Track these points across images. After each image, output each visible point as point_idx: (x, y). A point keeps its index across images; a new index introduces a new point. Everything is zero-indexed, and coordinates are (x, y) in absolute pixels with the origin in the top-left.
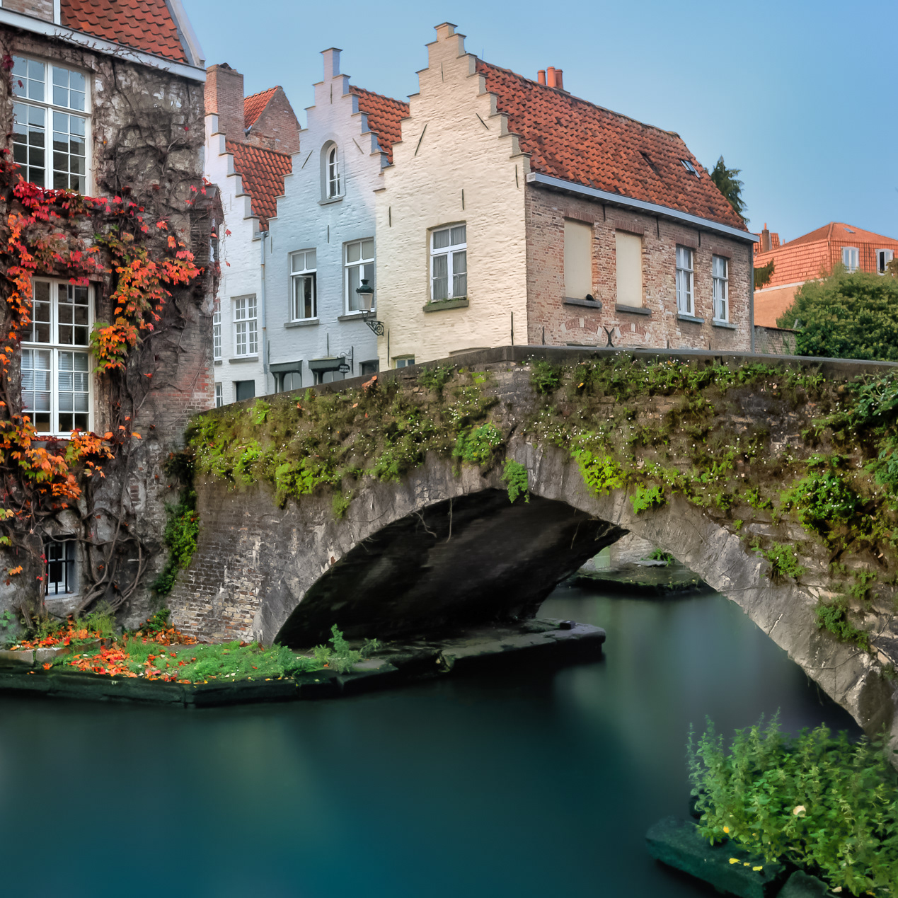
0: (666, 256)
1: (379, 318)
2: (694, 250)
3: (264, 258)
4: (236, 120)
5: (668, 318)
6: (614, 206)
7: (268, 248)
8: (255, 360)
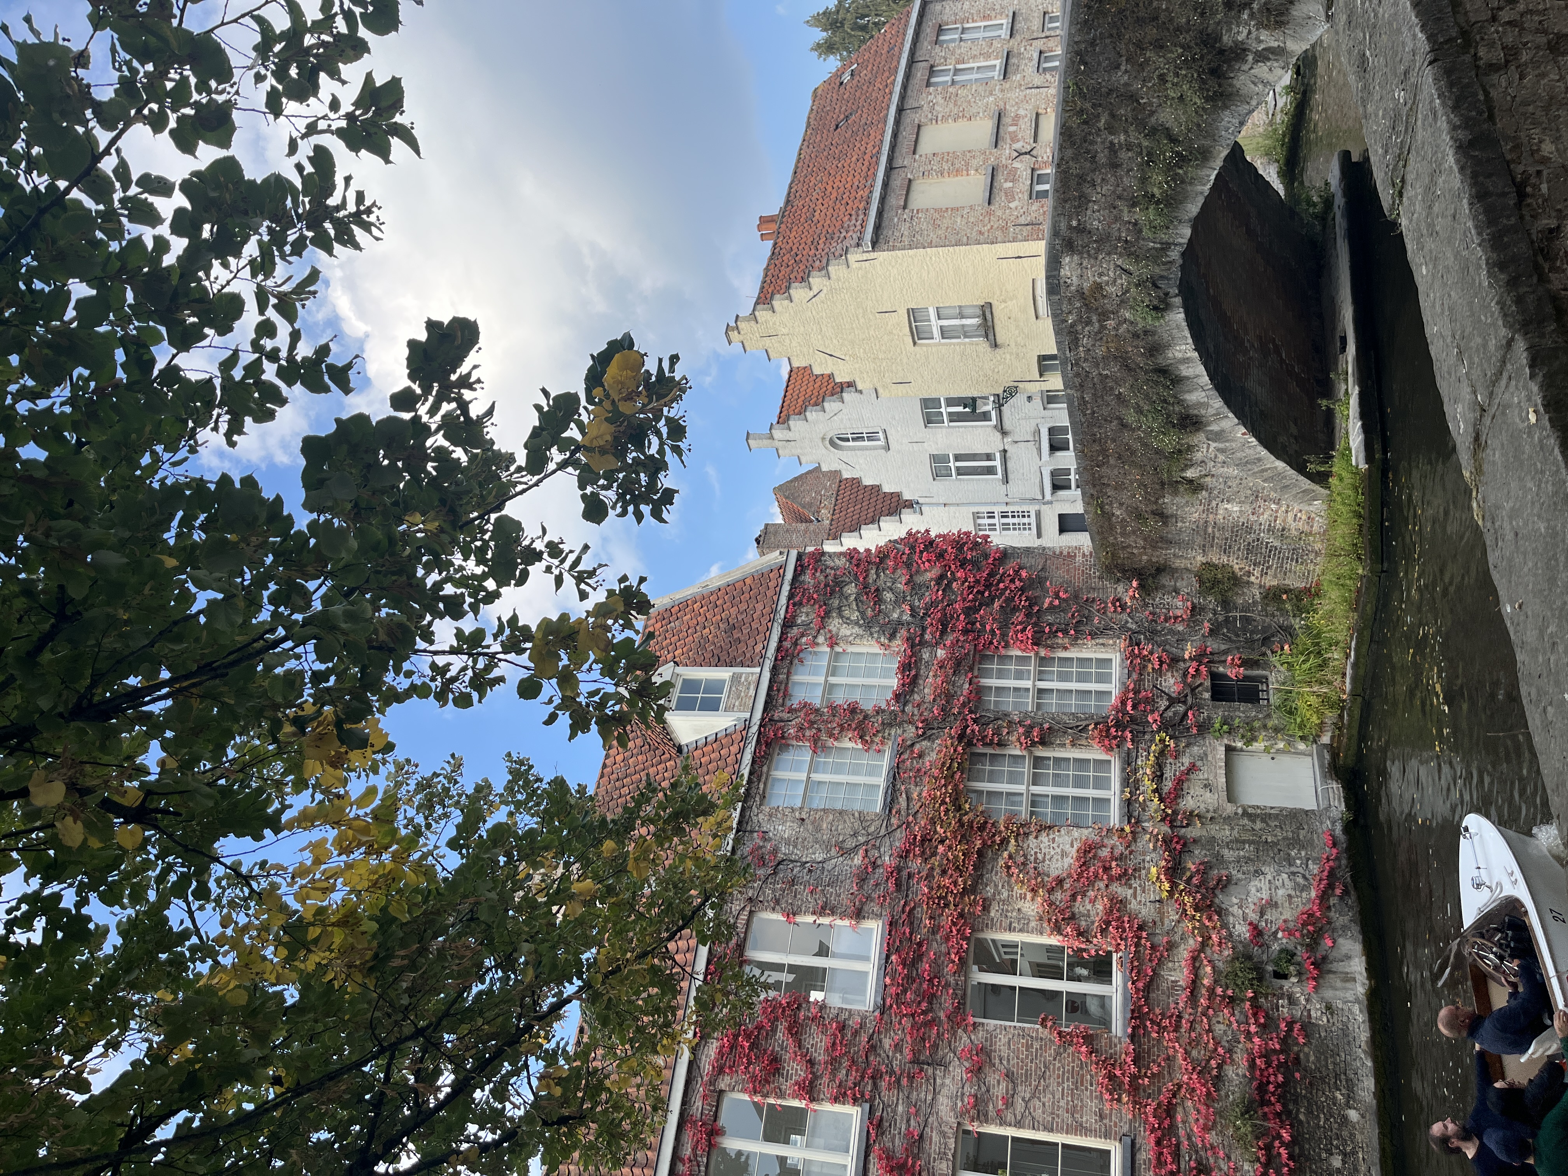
0: (939, 97)
1: (1000, 391)
2: (932, 66)
3: (938, 504)
4: (806, 531)
5: (1002, 91)
6: (891, 159)
7: (927, 500)
8: (1038, 514)
